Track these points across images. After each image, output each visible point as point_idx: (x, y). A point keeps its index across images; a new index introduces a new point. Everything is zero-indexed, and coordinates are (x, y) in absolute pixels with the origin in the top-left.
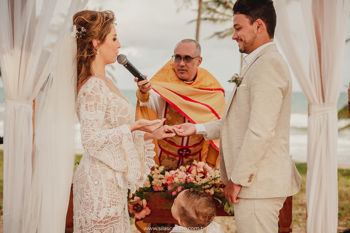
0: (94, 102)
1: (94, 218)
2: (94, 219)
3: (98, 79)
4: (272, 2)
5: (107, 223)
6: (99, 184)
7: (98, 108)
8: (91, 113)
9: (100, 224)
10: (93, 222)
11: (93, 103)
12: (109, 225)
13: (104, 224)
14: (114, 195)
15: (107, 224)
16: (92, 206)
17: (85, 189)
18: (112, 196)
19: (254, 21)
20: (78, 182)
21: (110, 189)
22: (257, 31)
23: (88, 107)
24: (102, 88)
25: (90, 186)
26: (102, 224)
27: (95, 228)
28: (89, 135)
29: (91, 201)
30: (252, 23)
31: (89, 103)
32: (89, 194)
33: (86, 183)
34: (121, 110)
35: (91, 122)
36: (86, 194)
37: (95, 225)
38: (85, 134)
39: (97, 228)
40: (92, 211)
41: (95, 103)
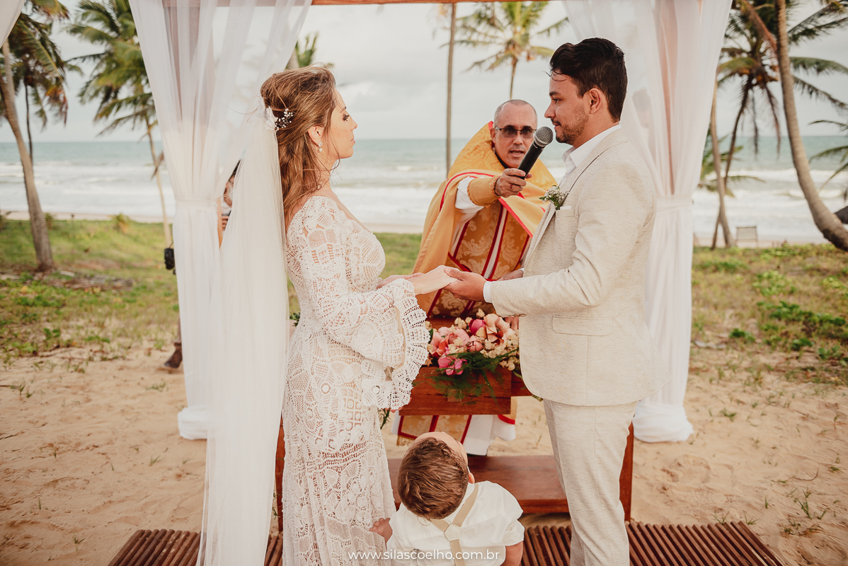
0: (326, 244)
1: (325, 449)
2: (322, 451)
3: (325, 198)
4: (623, 54)
5: (348, 456)
6: (330, 391)
7: (335, 253)
8: (325, 265)
9: (335, 458)
10: (322, 455)
11: (324, 246)
12: (352, 459)
13: (341, 458)
14: (356, 408)
15: (346, 457)
16: (320, 428)
17: (305, 399)
18: (354, 410)
19: (586, 91)
20: (290, 383)
21: (351, 397)
22: (589, 109)
23: (318, 255)
24: (334, 214)
25: (314, 394)
26: (339, 458)
27: (327, 466)
28: (331, 307)
29: (317, 420)
30: (581, 94)
31: (318, 249)
32: (313, 408)
33: (307, 389)
34: (369, 253)
35: (329, 282)
36: (308, 407)
37: (325, 460)
38: (322, 307)
39: (330, 466)
40: (320, 437)
41: (328, 245)
